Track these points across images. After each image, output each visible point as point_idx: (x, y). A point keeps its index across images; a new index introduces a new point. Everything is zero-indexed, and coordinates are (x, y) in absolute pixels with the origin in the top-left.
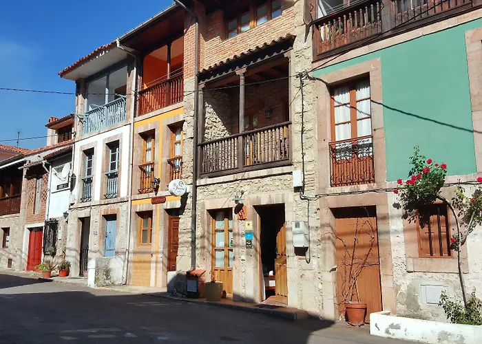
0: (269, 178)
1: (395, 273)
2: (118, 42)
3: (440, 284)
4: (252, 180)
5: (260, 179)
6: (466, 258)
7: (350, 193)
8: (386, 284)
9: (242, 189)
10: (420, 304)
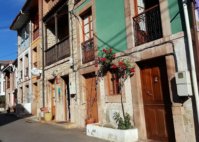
0: (64, 63)
1: (102, 104)
2: (21, 11)
3: (116, 108)
4: (60, 65)
5: (62, 64)
6: (124, 94)
7: (87, 66)
8: (99, 110)
9: (57, 69)
10: (110, 119)
